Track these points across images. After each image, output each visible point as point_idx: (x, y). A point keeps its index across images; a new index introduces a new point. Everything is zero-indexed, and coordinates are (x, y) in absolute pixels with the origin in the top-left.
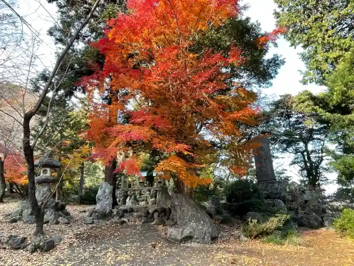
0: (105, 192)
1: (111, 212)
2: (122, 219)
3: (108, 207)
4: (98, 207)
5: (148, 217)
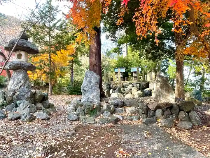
0: (91, 82)
1: (100, 106)
2: (114, 115)
3: (95, 100)
4: (84, 99)
5: (148, 114)
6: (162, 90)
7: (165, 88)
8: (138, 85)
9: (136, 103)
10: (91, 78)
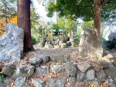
6: (89, 44)
7: (92, 42)
8: (63, 39)
9: (62, 58)
10: (12, 31)
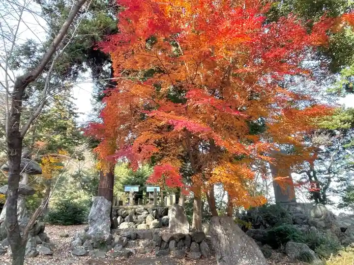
0: (101, 210)
3: (105, 232)
5: (162, 246)
6: (177, 220)
7: (180, 217)
8: (154, 211)
9: (150, 235)
10: (101, 205)
